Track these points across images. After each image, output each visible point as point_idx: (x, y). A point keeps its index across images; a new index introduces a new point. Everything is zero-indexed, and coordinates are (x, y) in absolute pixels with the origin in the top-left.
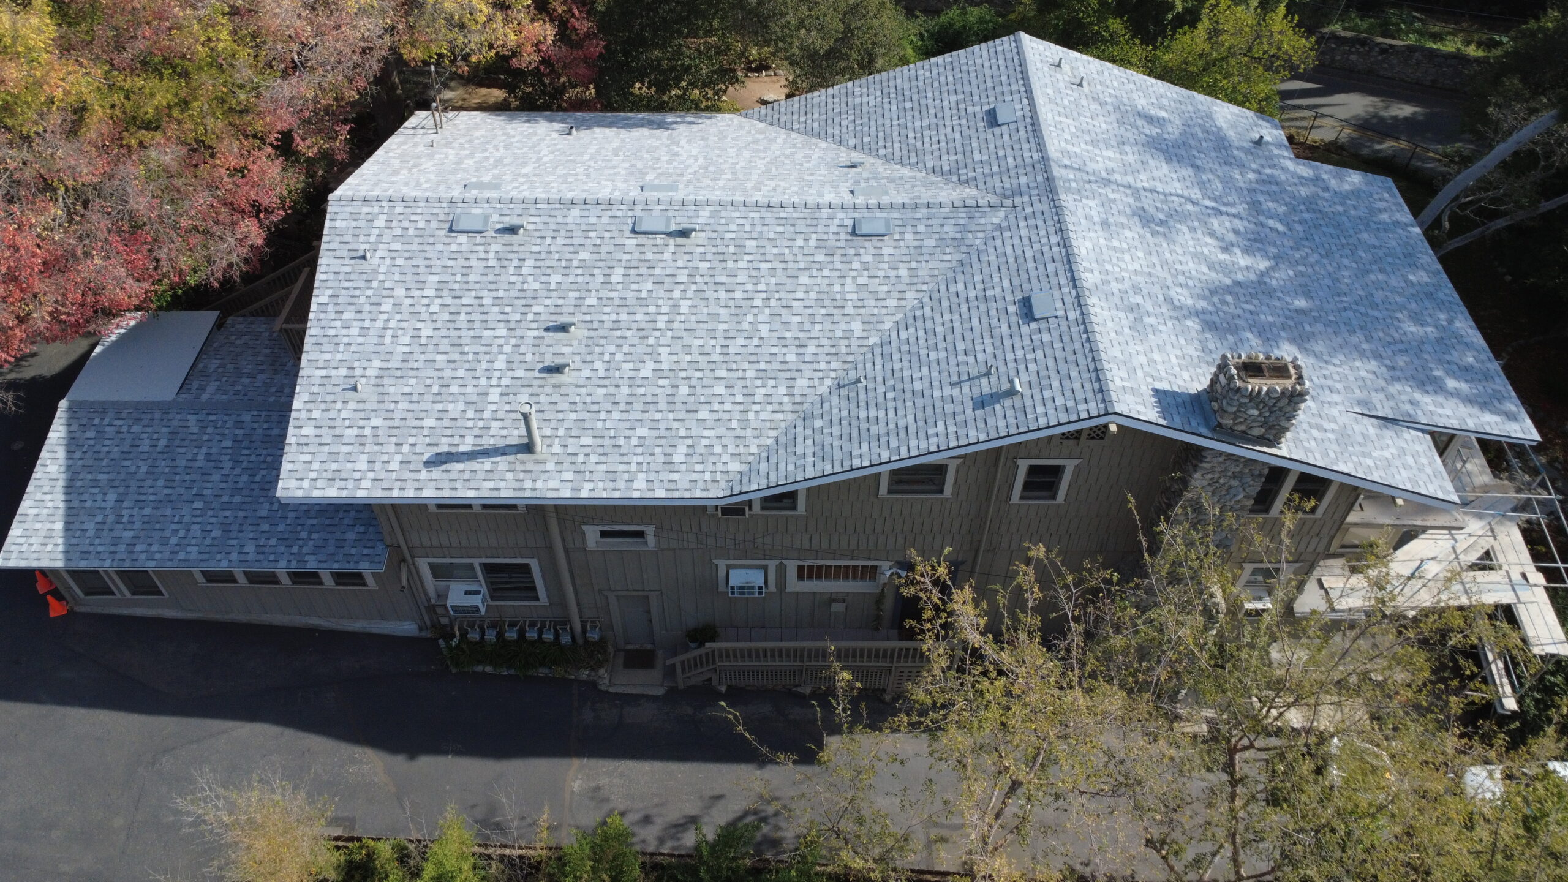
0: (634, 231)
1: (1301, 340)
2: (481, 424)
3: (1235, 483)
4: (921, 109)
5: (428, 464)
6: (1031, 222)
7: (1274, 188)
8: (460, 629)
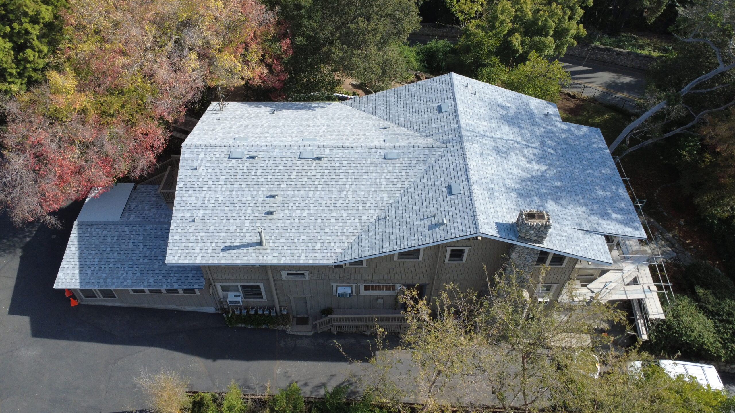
0: (300, 158)
1: (556, 200)
2: (242, 234)
3: (528, 256)
4: (413, 103)
5: (223, 250)
6: (453, 154)
7: (552, 135)
8: (232, 310)
